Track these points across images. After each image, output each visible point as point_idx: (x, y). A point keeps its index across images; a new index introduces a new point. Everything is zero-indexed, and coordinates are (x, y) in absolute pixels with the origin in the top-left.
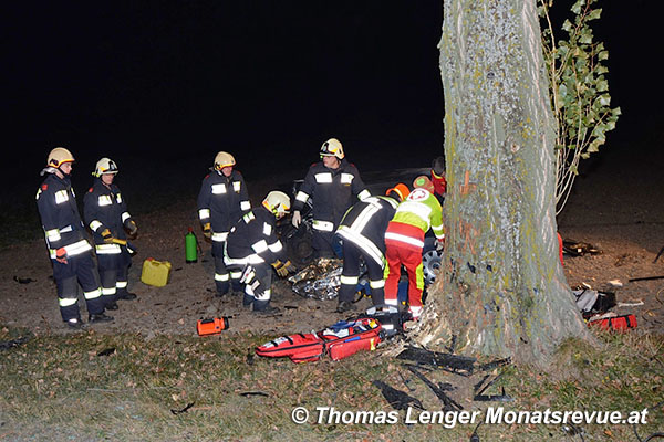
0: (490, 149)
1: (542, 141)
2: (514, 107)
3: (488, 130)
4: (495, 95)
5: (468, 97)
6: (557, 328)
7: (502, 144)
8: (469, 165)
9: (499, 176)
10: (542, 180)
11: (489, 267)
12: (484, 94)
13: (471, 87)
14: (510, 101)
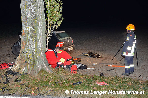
0: (28, 25)
1: (39, 24)
2: (34, 15)
3: (27, 20)
4: (29, 12)
5: (24, 12)
6: (40, 68)
7: (31, 24)
8: (24, 28)
9: (30, 31)
10: (39, 33)
11: (26, 52)
12: (27, 12)
13: (24, 10)
14: (33, 14)
